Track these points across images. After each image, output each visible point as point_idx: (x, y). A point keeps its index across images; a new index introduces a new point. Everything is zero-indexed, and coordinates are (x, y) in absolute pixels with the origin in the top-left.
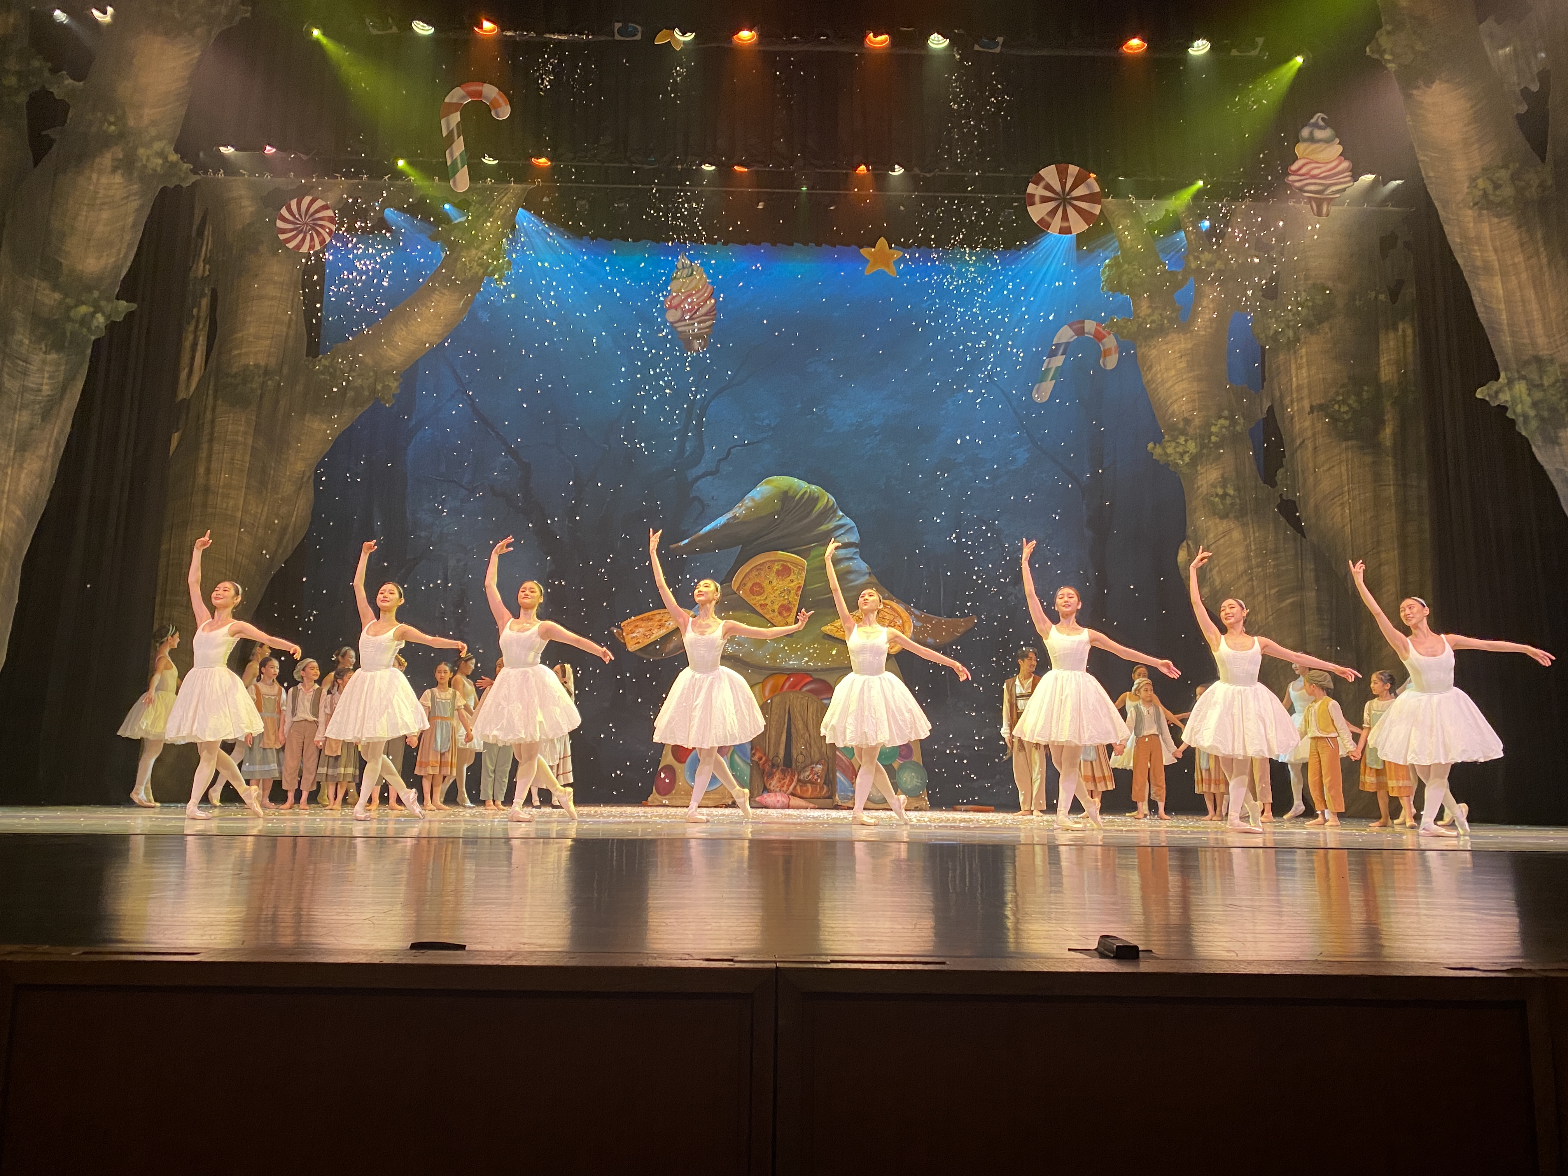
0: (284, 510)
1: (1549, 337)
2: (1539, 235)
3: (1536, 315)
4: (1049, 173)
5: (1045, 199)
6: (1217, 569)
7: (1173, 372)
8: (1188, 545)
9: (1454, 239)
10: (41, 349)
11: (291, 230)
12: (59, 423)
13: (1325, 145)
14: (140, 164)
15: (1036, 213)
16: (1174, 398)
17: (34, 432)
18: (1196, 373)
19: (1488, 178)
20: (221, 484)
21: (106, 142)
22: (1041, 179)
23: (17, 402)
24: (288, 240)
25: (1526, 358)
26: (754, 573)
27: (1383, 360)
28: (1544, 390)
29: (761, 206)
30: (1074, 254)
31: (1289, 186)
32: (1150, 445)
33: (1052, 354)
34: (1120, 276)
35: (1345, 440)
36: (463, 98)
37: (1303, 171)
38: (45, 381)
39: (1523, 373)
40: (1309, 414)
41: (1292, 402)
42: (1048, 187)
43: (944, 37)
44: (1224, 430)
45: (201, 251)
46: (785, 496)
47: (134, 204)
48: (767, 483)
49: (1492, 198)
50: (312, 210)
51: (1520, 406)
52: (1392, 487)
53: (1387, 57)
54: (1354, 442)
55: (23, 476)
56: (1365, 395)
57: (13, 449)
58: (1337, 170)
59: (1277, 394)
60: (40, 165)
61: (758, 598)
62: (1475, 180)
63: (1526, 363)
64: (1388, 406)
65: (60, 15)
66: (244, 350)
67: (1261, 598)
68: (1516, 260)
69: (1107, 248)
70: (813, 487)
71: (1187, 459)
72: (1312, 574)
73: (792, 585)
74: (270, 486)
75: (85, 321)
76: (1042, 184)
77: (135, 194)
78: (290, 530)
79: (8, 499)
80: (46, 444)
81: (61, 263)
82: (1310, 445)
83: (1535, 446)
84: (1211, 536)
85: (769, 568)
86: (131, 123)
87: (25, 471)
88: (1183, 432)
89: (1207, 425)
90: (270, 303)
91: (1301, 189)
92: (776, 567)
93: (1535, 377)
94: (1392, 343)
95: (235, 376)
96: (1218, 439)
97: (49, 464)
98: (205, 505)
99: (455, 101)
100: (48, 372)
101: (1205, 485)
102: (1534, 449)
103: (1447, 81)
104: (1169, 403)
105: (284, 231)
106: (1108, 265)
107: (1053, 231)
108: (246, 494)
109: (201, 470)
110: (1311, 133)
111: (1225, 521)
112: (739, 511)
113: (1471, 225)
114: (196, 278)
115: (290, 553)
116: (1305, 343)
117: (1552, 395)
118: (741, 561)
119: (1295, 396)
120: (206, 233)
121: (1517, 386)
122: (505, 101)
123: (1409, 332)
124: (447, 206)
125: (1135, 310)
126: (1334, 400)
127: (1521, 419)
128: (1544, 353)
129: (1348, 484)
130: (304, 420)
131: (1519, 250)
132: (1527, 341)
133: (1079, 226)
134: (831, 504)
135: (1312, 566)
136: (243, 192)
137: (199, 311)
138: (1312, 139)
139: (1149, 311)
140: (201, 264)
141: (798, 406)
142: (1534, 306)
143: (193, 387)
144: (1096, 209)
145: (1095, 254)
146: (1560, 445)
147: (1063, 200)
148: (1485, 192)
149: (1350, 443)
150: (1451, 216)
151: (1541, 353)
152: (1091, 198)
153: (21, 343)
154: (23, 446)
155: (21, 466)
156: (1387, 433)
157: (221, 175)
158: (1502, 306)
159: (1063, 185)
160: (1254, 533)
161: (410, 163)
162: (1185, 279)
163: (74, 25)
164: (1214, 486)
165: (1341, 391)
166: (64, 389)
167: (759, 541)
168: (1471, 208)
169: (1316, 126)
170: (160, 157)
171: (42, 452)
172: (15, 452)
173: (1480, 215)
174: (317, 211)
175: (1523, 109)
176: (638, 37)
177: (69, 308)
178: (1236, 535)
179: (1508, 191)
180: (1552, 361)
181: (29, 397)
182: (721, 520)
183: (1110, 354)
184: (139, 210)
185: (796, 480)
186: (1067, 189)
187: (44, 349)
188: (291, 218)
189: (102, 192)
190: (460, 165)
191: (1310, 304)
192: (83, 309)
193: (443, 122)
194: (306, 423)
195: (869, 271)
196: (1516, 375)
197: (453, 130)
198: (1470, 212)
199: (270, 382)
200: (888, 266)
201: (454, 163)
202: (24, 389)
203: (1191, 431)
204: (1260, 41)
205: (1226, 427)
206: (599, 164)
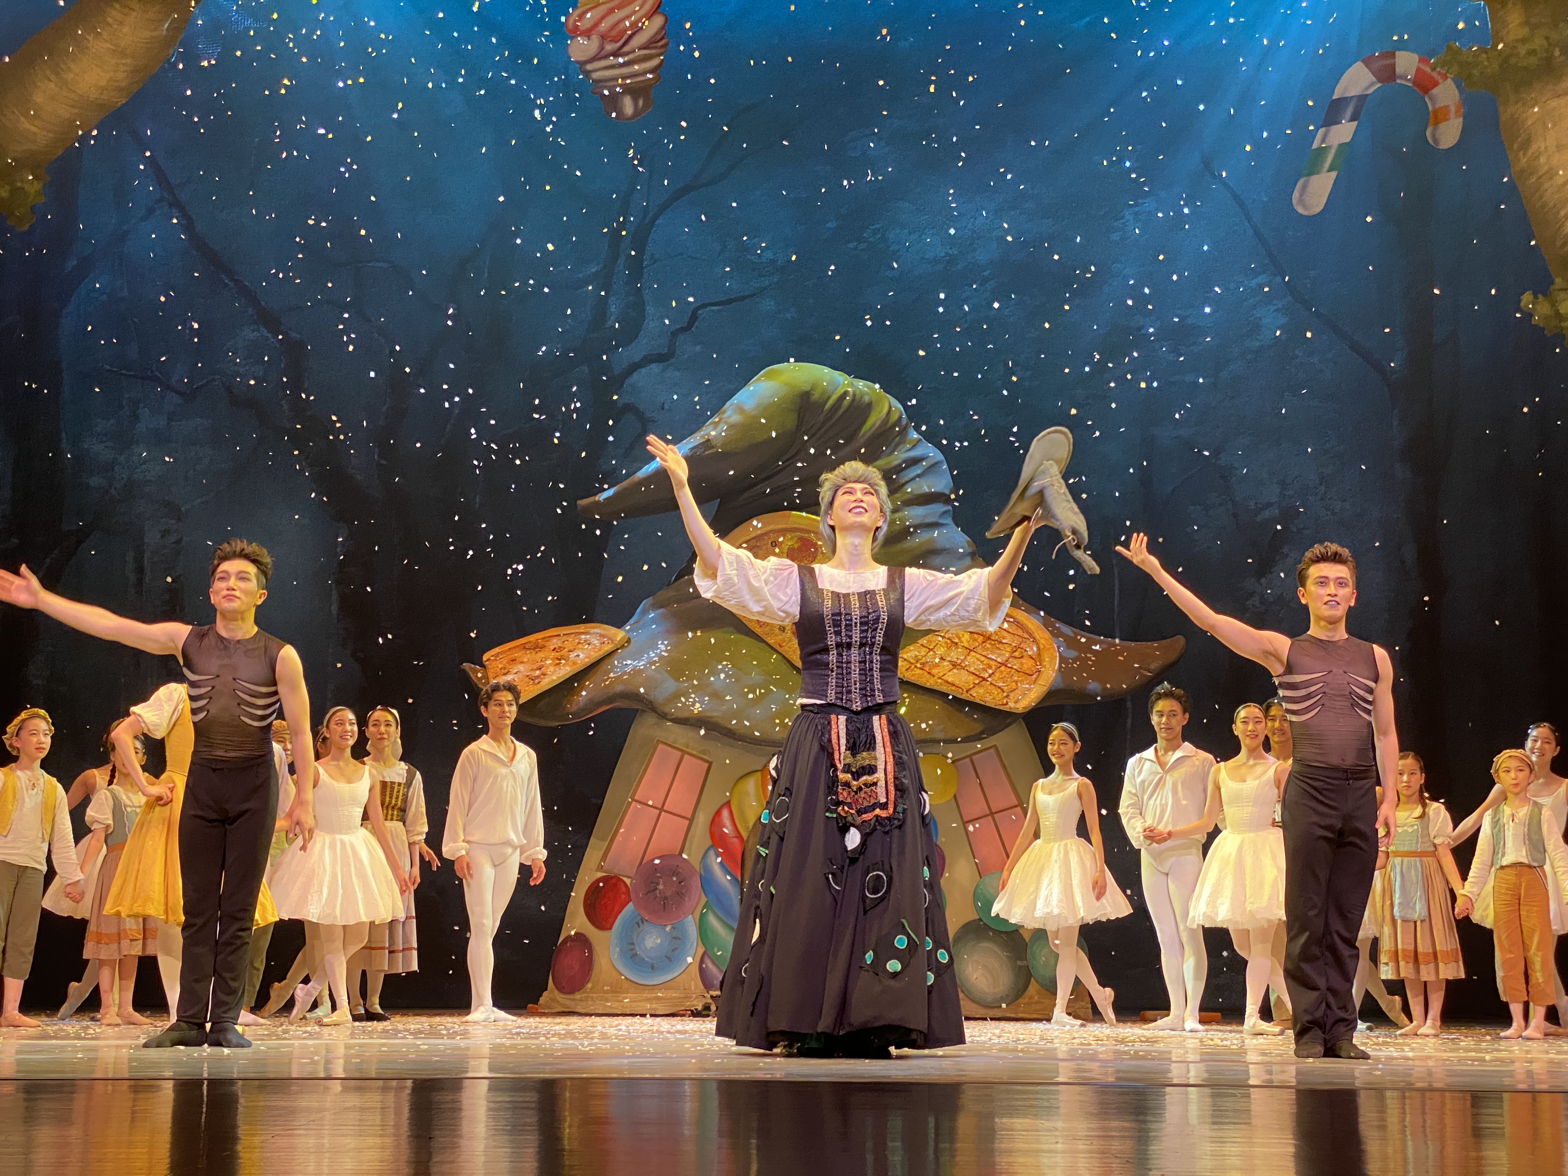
32: (1527, 299)
33: (1332, 117)
46: (804, 404)
48: (768, 376)
70: (861, 383)
85: (773, 544)
125: (1496, 32)
134: (896, 416)
139: (1524, 32)
183: (1447, 119)
185: (826, 370)
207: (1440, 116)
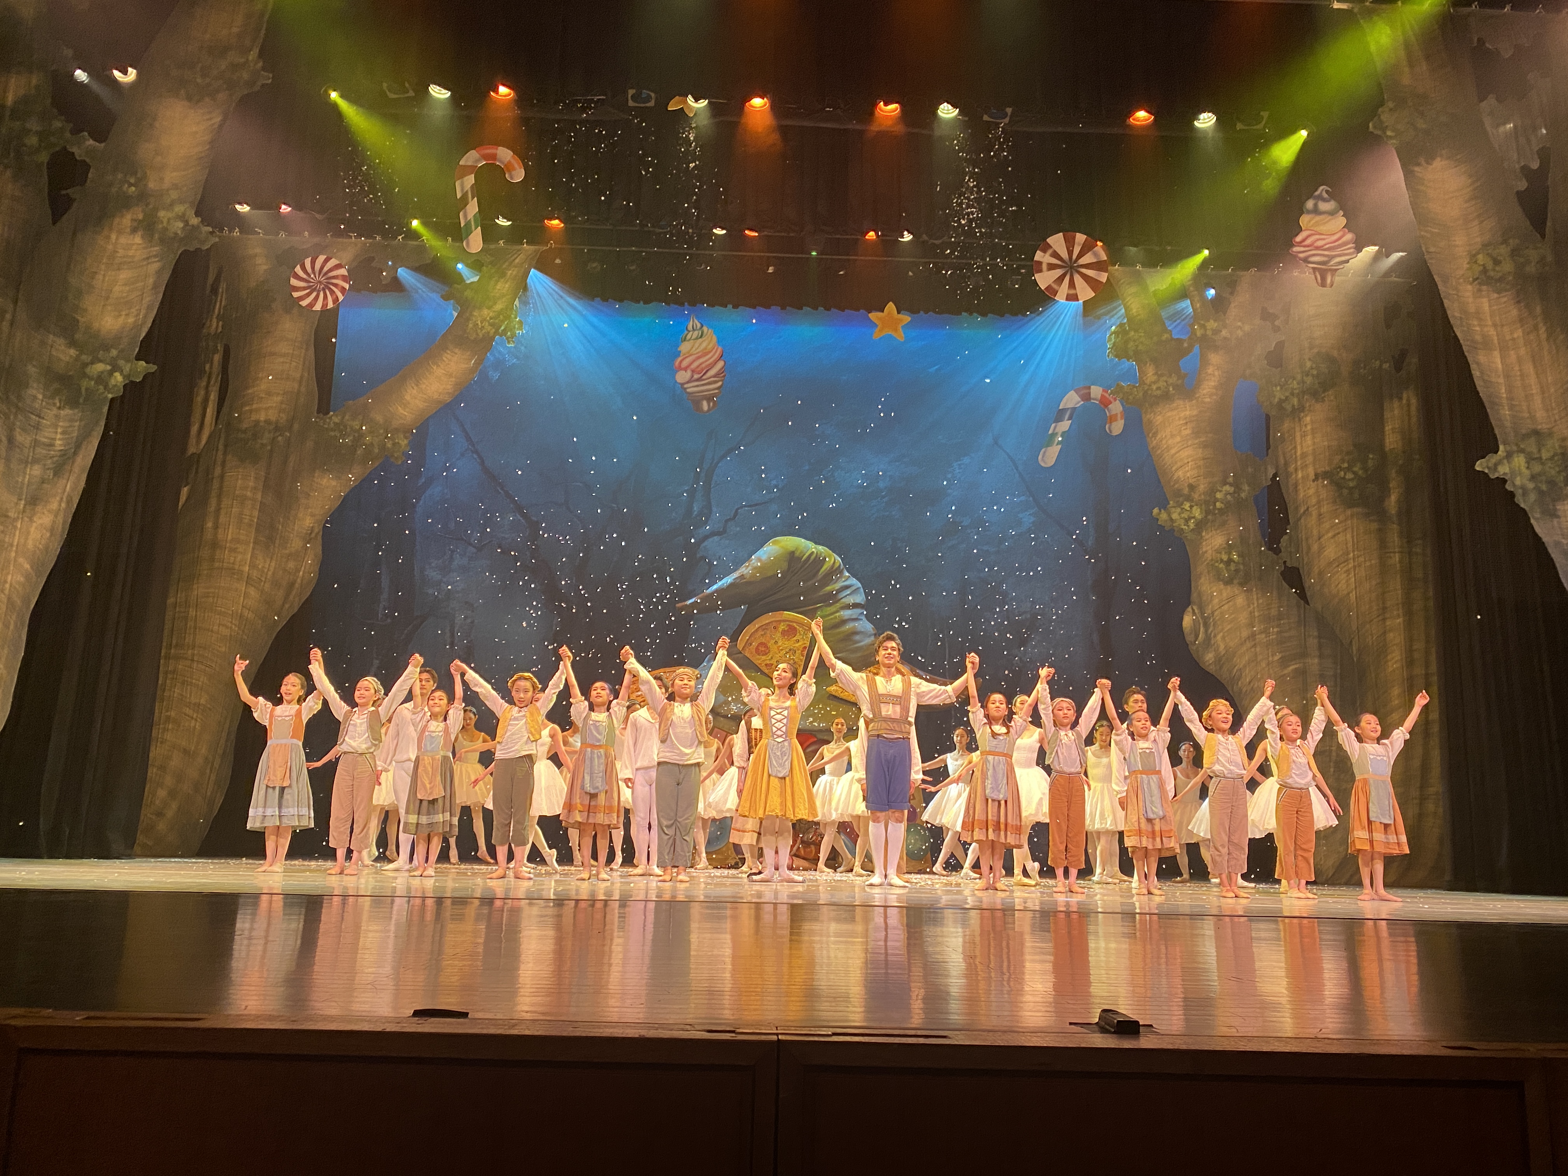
0: (291, 565)
1: (1547, 410)
2: (1538, 310)
3: (1535, 390)
4: (1057, 241)
5: (1051, 267)
6: (1221, 634)
7: (1178, 439)
8: (1193, 610)
9: (1453, 311)
10: (54, 404)
11: (304, 289)
12: (72, 478)
13: (1330, 217)
14: (160, 226)
15: (1044, 279)
16: (1179, 464)
17: (45, 485)
18: (1202, 439)
19: (1488, 254)
20: (229, 537)
21: (126, 203)
22: (1049, 246)
23: (28, 456)
24: (302, 298)
25: (1524, 431)
26: (760, 633)
27: (1388, 428)
28: (1543, 464)
29: (771, 270)
30: (1080, 319)
31: (1295, 257)
32: (1156, 511)
33: (1059, 418)
34: (1126, 342)
35: (1349, 507)
36: (478, 161)
37: (1308, 242)
38: (59, 436)
39: (1522, 446)
40: (1314, 481)
41: (1296, 470)
42: (1055, 255)
43: (955, 106)
44: (1229, 497)
45: (214, 308)
46: (792, 557)
47: (155, 266)
48: (774, 543)
49: (1492, 274)
50: (326, 269)
51: (1518, 478)
52: (1397, 555)
53: (1389, 133)
54: (1359, 510)
55: (32, 529)
56: (1370, 463)
57: (23, 502)
58: (1340, 242)
59: (1282, 461)
60: (58, 224)
61: (764, 658)
62: (1475, 255)
63: (1525, 437)
64: (1393, 474)
65: (81, 75)
66: (255, 406)
67: (1263, 664)
68: (1515, 336)
69: (1113, 316)
70: (820, 547)
71: (1192, 526)
72: (1316, 641)
73: (797, 645)
74: (277, 542)
75: (101, 379)
76: (1050, 251)
77: (155, 256)
78: (297, 585)
79: (16, 552)
80: (58, 498)
81: (78, 321)
82: (1315, 513)
83: (1534, 518)
84: (1216, 601)
85: (775, 628)
86: (151, 185)
87: (34, 524)
88: (1188, 498)
89: (1212, 491)
90: (282, 360)
91: (1306, 260)
92: (782, 627)
93: (1533, 449)
94: (1396, 412)
95: (245, 432)
96: (1223, 506)
97: (60, 519)
98: (212, 559)
99: (470, 164)
100: (62, 427)
101: (1210, 552)
102: (1532, 521)
103: (1448, 158)
104: (1174, 469)
105: (297, 289)
106: (1114, 332)
107: (1061, 298)
108: (253, 549)
109: (210, 525)
110: (1316, 205)
111: (1229, 588)
112: (745, 570)
113: (1471, 300)
114: (209, 334)
115: (296, 610)
116: (1310, 411)
117: (1550, 468)
118: (748, 619)
119: (1299, 463)
120: (220, 290)
121: (1516, 459)
122: (518, 164)
123: (1414, 401)
124: (460, 266)
125: (1141, 378)
126: (1340, 467)
127: (1520, 491)
128: (1543, 427)
129: (1353, 551)
130: (314, 477)
131: (1519, 325)
132: (1526, 415)
133: (1086, 293)
134: (837, 565)
135: (1316, 634)
136: (258, 250)
137: (211, 368)
138: (1316, 211)
139: (1154, 378)
140: (215, 321)
141: (807, 468)
142: (1532, 380)
143: (204, 442)
144: (1103, 277)
145: (1102, 321)
146: (1558, 517)
147: (1070, 267)
148: (1485, 268)
149: (1355, 510)
150: (1451, 292)
151: (1539, 427)
152: (1099, 266)
153: (35, 398)
154: (34, 501)
155: (31, 519)
156: (1393, 501)
157: (236, 233)
158: (1501, 380)
159: (1070, 253)
160: (1258, 599)
161: (425, 224)
162: (1191, 347)
163: (96, 87)
164: (1218, 552)
165: (1347, 458)
166: (78, 446)
167: (767, 600)
168: (1471, 284)
169: (1320, 198)
170: (182, 221)
171: (54, 506)
172: (25, 505)
173: (1480, 290)
174: (330, 270)
175: (1523, 185)
176: (652, 104)
177: (85, 365)
178: (1240, 600)
179: (1508, 266)
180: (1550, 434)
181: (41, 451)
182: (728, 580)
183: (1116, 420)
184: (159, 272)
185: (803, 540)
186: (1074, 257)
187: (58, 404)
188: (305, 276)
189: (121, 252)
190: (473, 227)
191: (1315, 372)
192: (100, 367)
193: (458, 184)
194: (315, 479)
195: (877, 335)
196: (1515, 448)
197: (467, 192)
198: (1469, 287)
199: (280, 438)
200: (896, 330)
201: (468, 224)
202: (36, 443)
203: (1196, 496)
204: (1265, 114)
205: (1230, 494)
206: (611, 227)
207: (1113, 419)
